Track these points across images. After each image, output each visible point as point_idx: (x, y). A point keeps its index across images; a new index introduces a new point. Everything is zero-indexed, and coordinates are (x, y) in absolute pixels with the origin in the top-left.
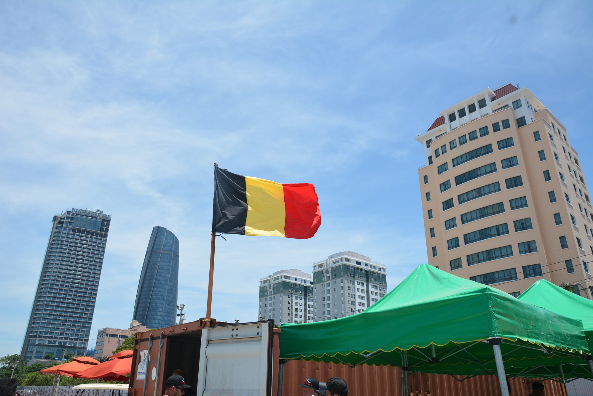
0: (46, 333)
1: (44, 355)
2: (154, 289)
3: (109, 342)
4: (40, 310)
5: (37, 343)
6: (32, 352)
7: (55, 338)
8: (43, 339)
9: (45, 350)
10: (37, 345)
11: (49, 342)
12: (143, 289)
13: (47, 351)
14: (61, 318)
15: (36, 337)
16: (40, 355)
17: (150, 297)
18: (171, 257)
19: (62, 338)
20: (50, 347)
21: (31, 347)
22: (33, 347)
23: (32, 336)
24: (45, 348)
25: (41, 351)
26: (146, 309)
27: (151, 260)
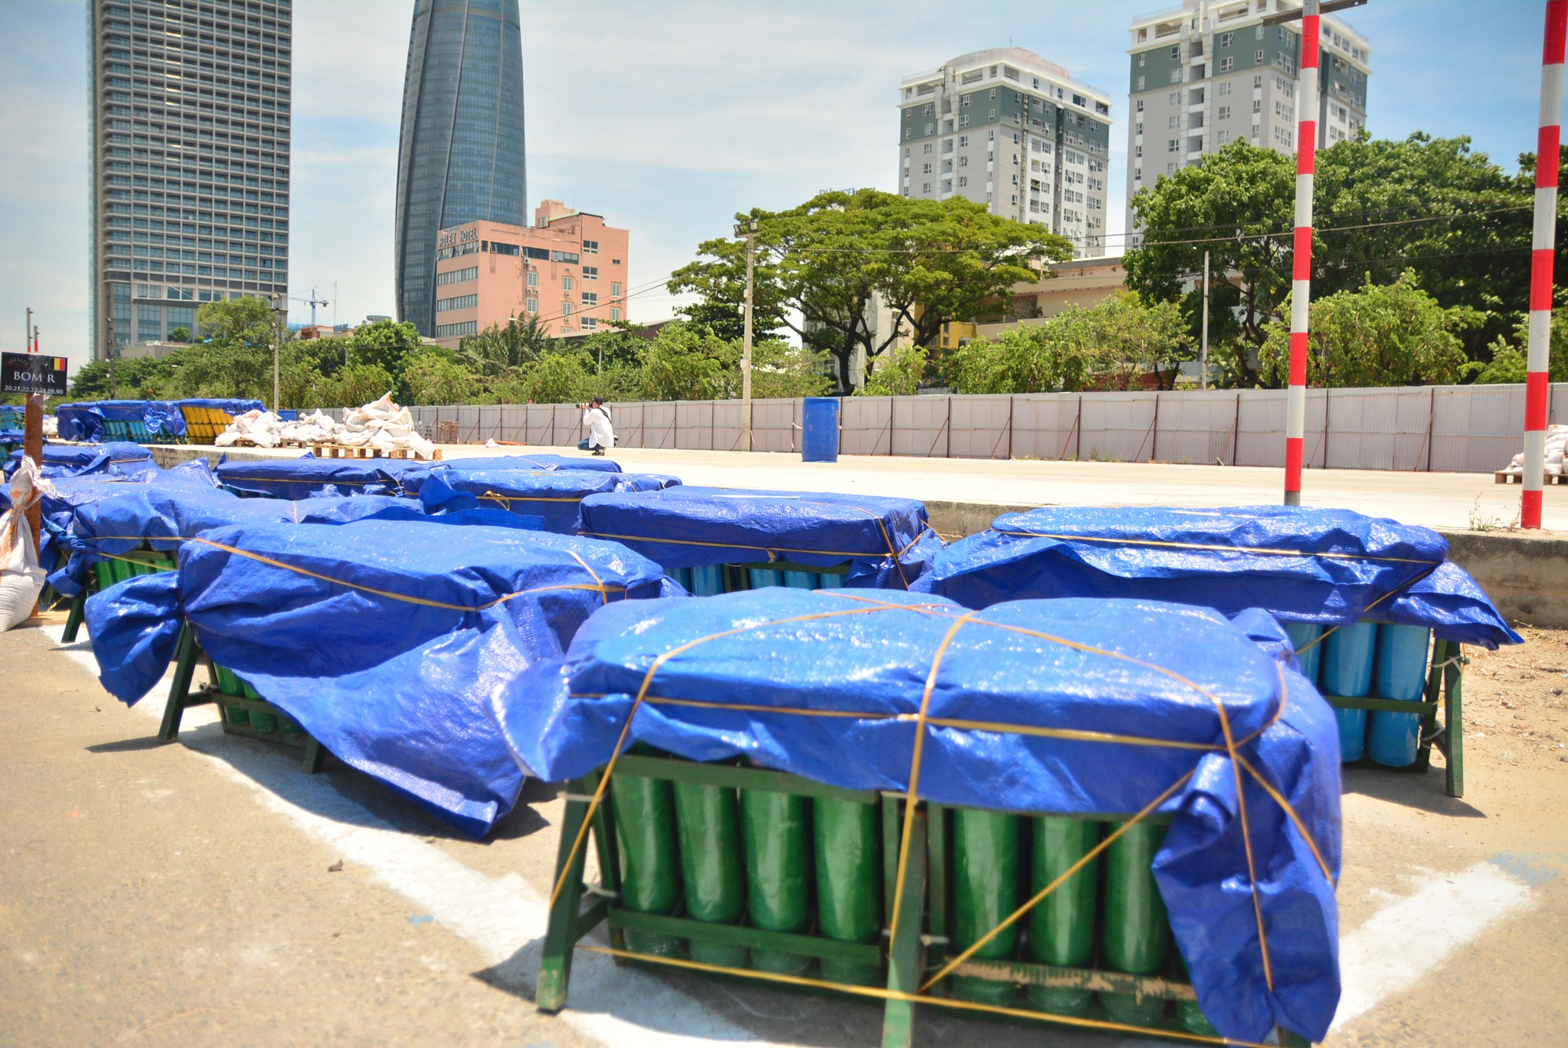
0: (156, 264)
1: (164, 330)
2: (457, 133)
3: (493, 270)
4: (118, 192)
5: (135, 296)
6: (128, 322)
7: (186, 280)
8: (150, 282)
9: (164, 316)
10: (136, 301)
11: (173, 293)
12: (422, 135)
13: (171, 320)
14: (191, 219)
15: (127, 276)
16: (152, 332)
17: (444, 159)
18: (499, 31)
19: (207, 282)
20: (177, 309)
21: (121, 306)
22: (127, 306)
23: (114, 275)
24: (164, 309)
25: (152, 318)
26: (438, 198)
27: (436, 38)
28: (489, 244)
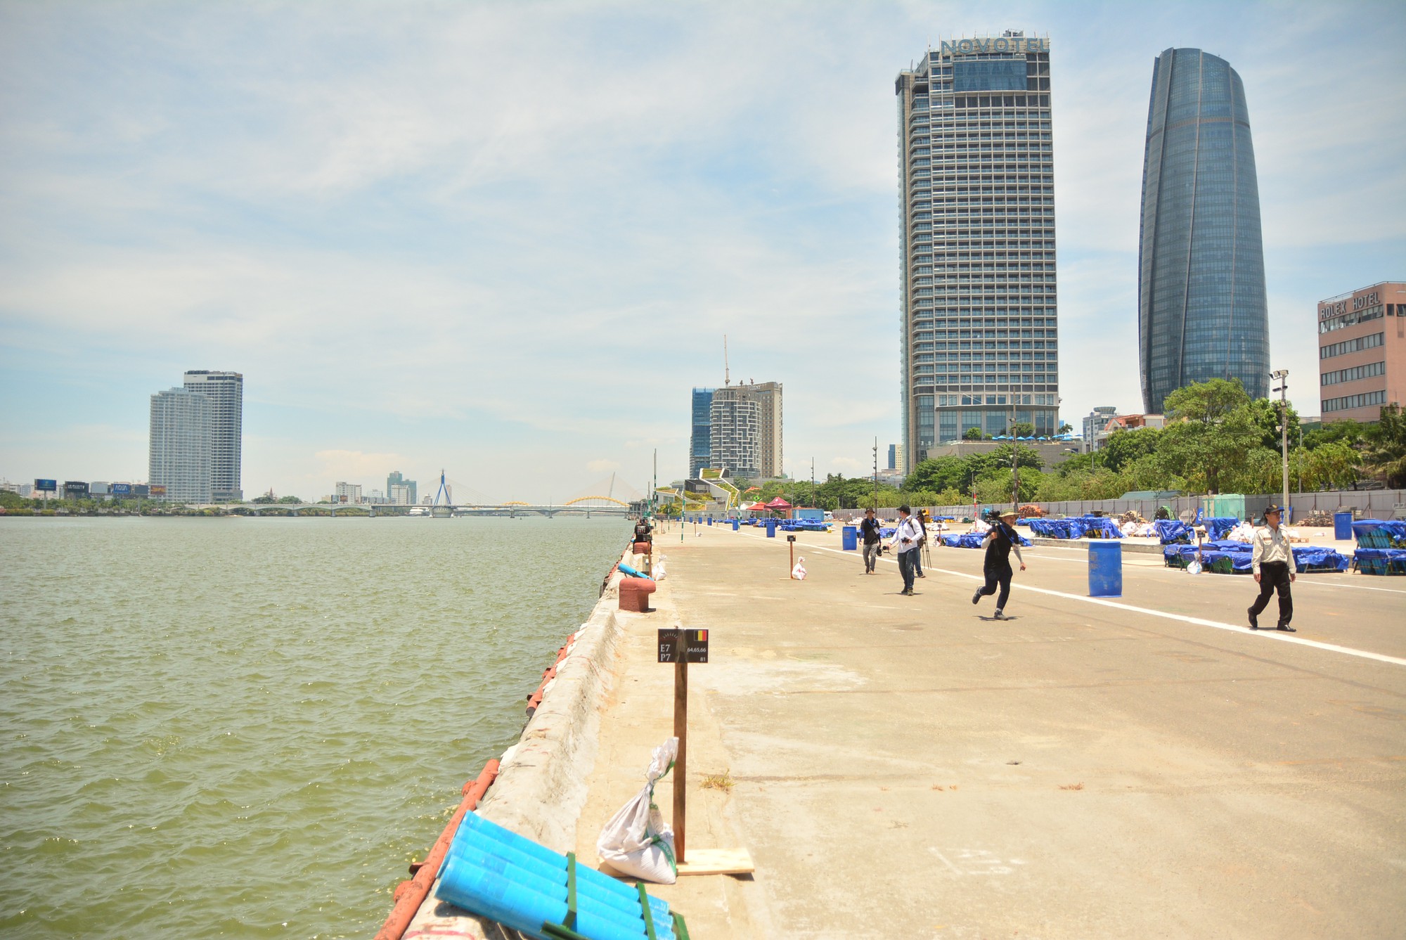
0: (953, 377)
1: (960, 431)
3: (1401, 335)
4: (924, 322)
5: (937, 405)
6: (932, 427)
7: (977, 388)
8: (949, 393)
9: (960, 420)
10: (938, 409)
11: (966, 400)
13: (964, 423)
14: (979, 338)
15: (931, 389)
16: (950, 433)
19: (992, 388)
20: (969, 413)
21: (926, 414)
22: (931, 414)
23: (922, 389)
24: (959, 414)
25: (950, 423)
27: (1170, 152)
28: (1395, 307)
